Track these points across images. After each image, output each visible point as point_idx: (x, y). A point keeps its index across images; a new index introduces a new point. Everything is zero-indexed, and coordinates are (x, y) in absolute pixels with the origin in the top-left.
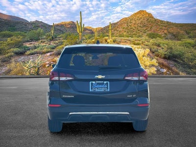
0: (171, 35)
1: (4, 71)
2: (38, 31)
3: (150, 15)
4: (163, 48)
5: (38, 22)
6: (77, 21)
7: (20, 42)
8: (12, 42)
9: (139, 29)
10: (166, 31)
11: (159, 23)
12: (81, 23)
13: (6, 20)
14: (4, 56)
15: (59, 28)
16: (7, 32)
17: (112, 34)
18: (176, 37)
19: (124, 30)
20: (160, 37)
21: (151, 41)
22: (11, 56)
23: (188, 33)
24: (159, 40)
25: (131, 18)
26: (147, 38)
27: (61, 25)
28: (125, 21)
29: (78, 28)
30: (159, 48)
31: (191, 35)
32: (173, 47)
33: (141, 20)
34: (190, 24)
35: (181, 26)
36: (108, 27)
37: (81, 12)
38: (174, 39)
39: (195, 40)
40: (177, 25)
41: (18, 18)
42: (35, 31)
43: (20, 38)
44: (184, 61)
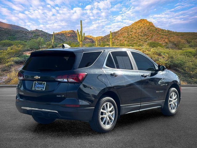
0: (171, 44)
1: (4, 80)
2: (38, 40)
3: (151, 24)
4: (163, 58)
5: (38, 30)
6: (78, 30)
7: (20, 51)
8: (12, 51)
9: (140, 37)
10: (166, 40)
11: (160, 32)
12: (81, 32)
13: (6, 29)
14: (4, 65)
15: (59, 37)
16: (7, 41)
17: (113, 43)
18: (176, 46)
19: (125, 39)
20: (161, 46)
21: (152, 50)
22: (12, 65)
23: (189, 42)
24: (160, 49)
25: (132, 27)
26: (148, 47)
27: (62, 34)
28: (125, 30)
29: (78, 37)
30: (160, 57)
31: (192, 44)
32: (174, 57)
33: (142, 29)
34: (191, 33)
35: (182, 35)
36: (109, 36)
37: (81, 21)
38: (175, 48)
39: (195, 50)
40: (178, 34)
41: (18, 27)
42: (35, 40)
43: (21, 47)
44: (185, 71)
